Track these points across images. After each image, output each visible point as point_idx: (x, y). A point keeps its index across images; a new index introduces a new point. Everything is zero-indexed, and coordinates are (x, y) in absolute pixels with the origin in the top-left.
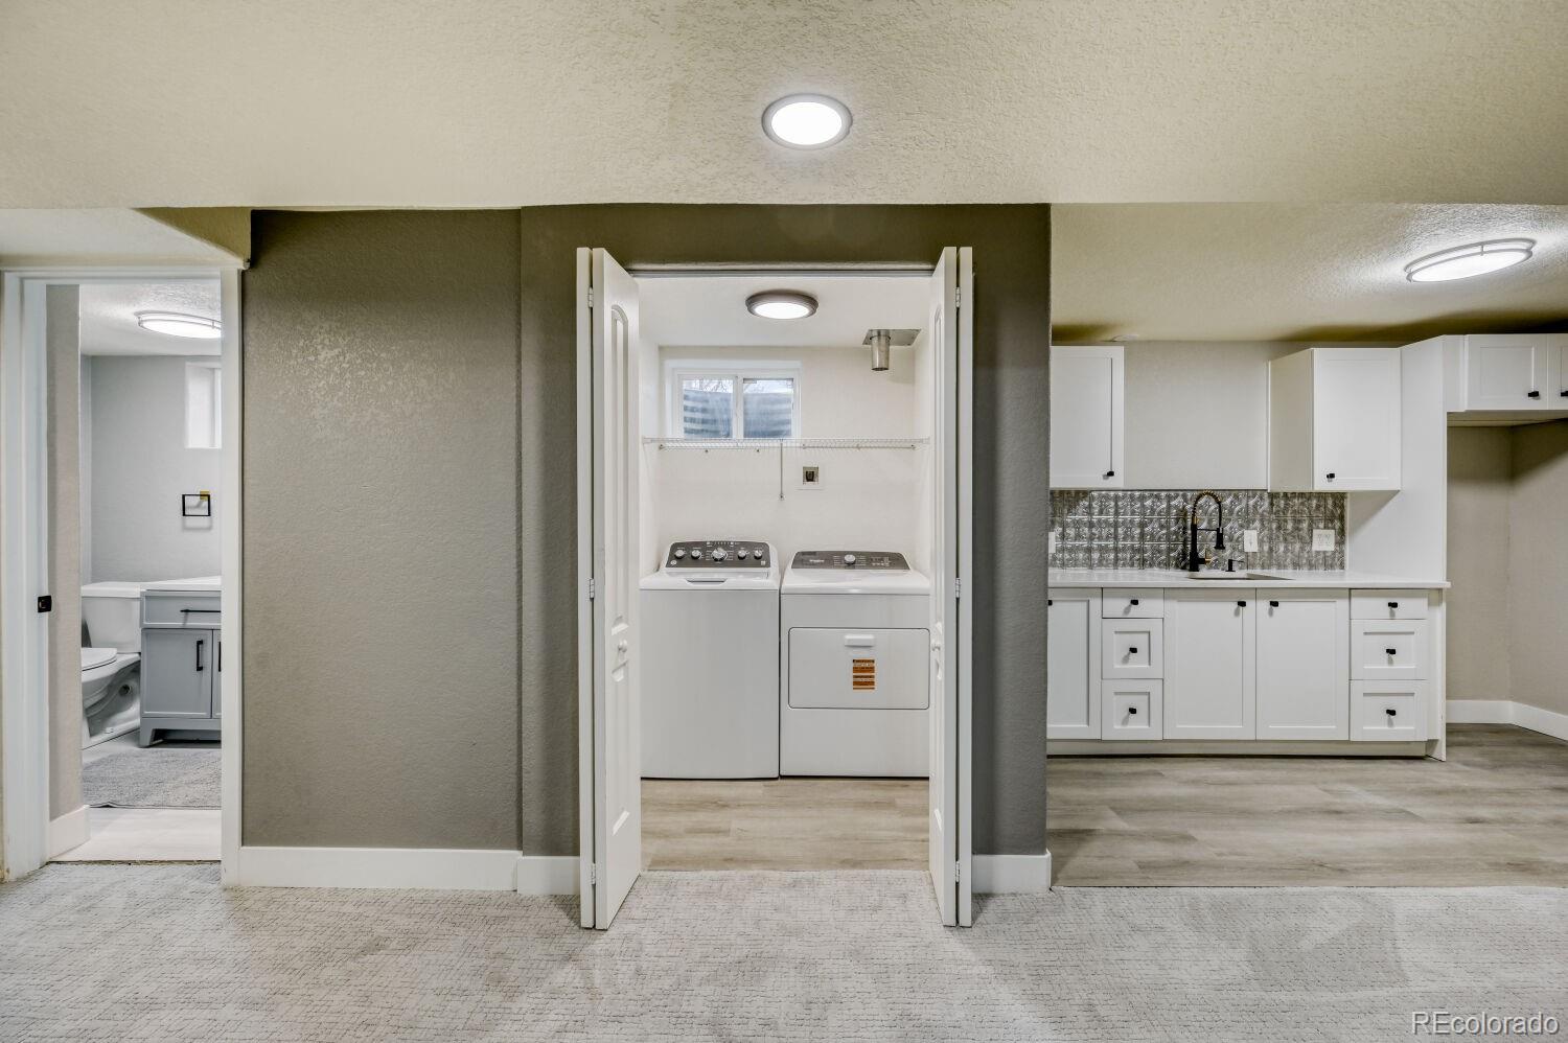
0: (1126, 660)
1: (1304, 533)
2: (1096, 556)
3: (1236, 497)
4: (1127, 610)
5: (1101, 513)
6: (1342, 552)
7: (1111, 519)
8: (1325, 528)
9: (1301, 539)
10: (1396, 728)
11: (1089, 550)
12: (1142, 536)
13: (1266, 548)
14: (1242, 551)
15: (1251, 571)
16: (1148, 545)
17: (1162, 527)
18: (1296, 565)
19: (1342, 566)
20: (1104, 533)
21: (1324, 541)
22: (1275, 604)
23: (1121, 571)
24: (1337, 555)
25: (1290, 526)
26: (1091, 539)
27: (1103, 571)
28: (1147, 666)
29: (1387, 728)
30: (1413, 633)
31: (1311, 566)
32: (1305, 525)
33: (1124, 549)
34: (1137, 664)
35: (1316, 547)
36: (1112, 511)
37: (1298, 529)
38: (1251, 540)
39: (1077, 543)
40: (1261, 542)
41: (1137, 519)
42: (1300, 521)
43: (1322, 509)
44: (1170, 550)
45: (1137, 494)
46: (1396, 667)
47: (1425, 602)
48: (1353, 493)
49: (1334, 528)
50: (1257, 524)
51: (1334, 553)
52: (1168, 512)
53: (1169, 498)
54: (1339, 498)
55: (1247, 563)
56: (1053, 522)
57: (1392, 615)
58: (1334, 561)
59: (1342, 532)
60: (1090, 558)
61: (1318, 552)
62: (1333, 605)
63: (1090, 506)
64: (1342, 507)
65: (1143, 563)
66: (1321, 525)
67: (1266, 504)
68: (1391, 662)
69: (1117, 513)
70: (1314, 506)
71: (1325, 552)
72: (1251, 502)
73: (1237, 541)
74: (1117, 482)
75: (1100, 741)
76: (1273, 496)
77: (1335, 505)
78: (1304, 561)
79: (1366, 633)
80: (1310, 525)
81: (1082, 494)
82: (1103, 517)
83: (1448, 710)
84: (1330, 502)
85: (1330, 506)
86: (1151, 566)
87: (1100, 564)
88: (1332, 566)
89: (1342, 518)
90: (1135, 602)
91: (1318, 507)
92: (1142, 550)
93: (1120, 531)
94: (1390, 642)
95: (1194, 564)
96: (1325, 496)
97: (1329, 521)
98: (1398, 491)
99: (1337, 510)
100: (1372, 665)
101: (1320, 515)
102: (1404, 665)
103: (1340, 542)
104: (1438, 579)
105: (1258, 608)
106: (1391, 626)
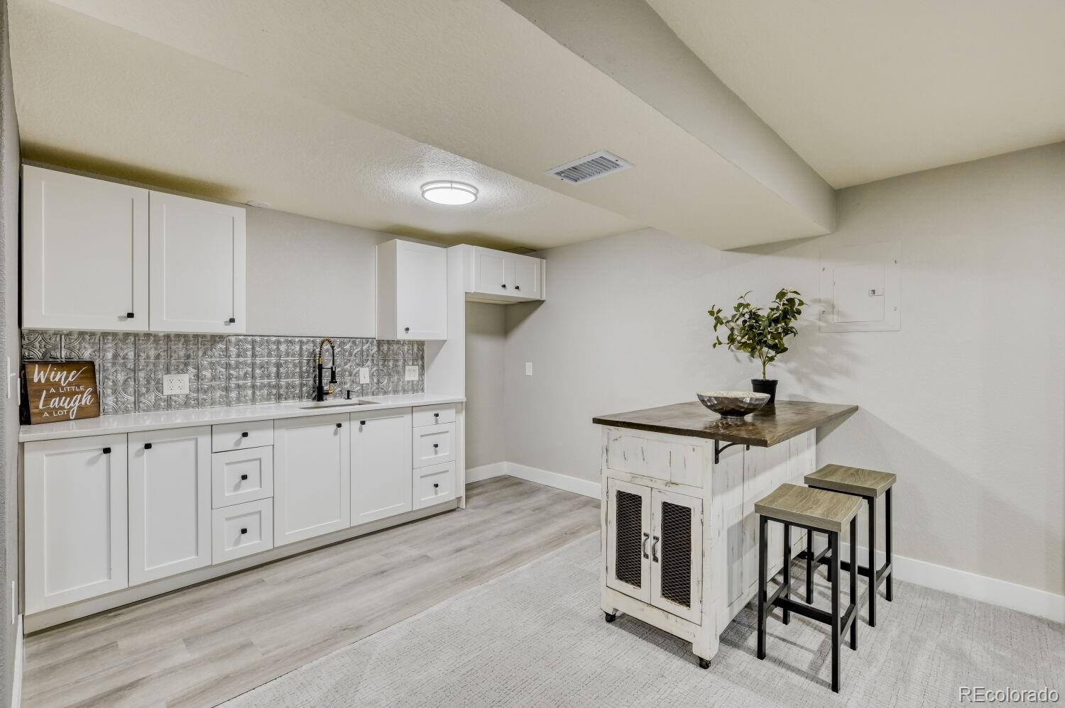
0: (237, 487)
1: (400, 369)
2: (233, 395)
3: (354, 343)
4: (238, 443)
5: (238, 356)
6: (423, 380)
7: (249, 360)
8: (413, 365)
9: (398, 372)
10: (439, 495)
11: (227, 389)
12: (278, 375)
13: (375, 380)
14: (358, 384)
15: (361, 399)
16: (283, 382)
17: (295, 366)
18: (396, 392)
19: (423, 390)
20: (242, 373)
21: (411, 374)
22: (363, 423)
23: (258, 406)
24: (420, 383)
25: (391, 364)
26: (229, 378)
27: (242, 407)
28: (258, 488)
29: (434, 496)
30: (448, 432)
31: (405, 391)
32: (400, 363)
33: (262, 387)
34: (249, 488)
35: (407, 378)
36: (249, 353)
37: (396, 366)
38: (364, 375)
39: (214, 383)
40: (372, 376)
41: (274, 360)
42: (397, 361)
43: (411, 351)
44: (302, 385)
45: (274, 339)
46: (439, 455)
47: (453, 411)
48: (428, 341)
49: (418, 365)
50: (369, 363)
51: (418, 382)
52: (301, 355)
53: (301, 343)
54: (421, 344)
55: (363, 392)
56: (186, 365)
57: (437, 422)
58: (417, 387)
59: (423, 367)
60: (227, 397)
61: (408, 382)
62: (401, 419)
63: (227, 349)
64: (423, 350)
65: (279, 397)
66: (411, 363)
67: (375, 349)
68: (436, 453)
69: (254, 355)
70: (406, 350)
71: (412, 381)
72: (365, 347)
73: (355, 376)
74: (240, 328)
75: (211, 566)
76: (380, 343)
77: (418, 349)
78: (400, 388)
79: (422, 436)
80: (404, 363)
81: (215, 339)
82: (241, 359)
83: (467, 476)
84: (415, 347)
85: (415, 350)
86: (286, 399)
87: (238, 400)
88: (417, 391)
89: (423, 358)
90: (245, 435)
91: (408, 350)
92: (278, 386)
93: (258, 371)
94: (435, 440)
95: (320, 394)
96: (411, 343)
97: (415, 360)
98: (446, 341)
99: (420, 352)
100: (426, 456)
101: (409, 356)
102: (443, 453)
103: (422, 374)
104: (460, 396)
105: (351, 427)
106: (436, 429)
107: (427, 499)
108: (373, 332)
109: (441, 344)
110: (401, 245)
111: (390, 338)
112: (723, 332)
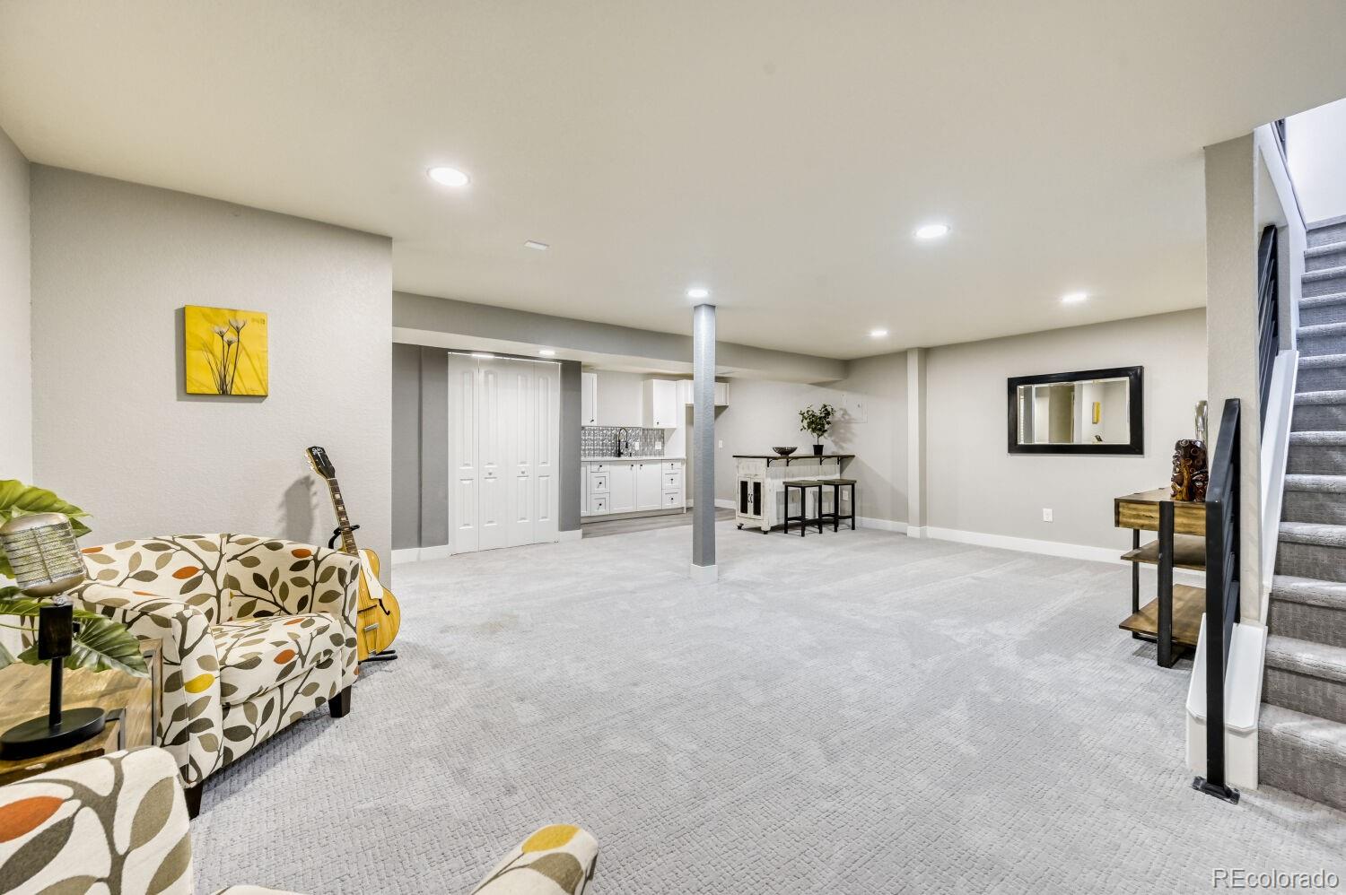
0: (598, 487)
1: (653, 443)
2: (587, 452)
3: (632, 430)
4: (598, 469)
6: (664, 449)
7: (592, 438)
8: (659, 441)
9: (652, 445)
10: (674, 504)
12: (603, 446)
13: (642, 448)
14: (634, 450)
16: (605, 447)
17: (609, 440)
18: (651, 455)
19: (664, 452)
20: (590, 443)
21: (658, 446)
22: (642, 465)
25: (649, 440)
28: (604, 488)
29: (672, 504)
30: (677, 472)
31: (656, 453)
33: (597, 449)
34: (602, 488)
35: (656, 448)
37: (651, 441)
38: (637, 446)
40: (640, 446)
41: (601, 438)
42: (651, 439)
43: (658, 434)
44: (611, 449)
45: (601, 428)
46: (674, 484)
47: (680, 463)
48: (667, 429)
49: (661, 441)
50: (638, 440)
52: (611, 435)
53: (611, 430)
54: (663, 430)
55: (635, 454)
57: (672, 468)
58: (662, 451)
59: (663, 442)
61: (657, 450)
62: (655, 466)
64: (664, 434)
65: (603, 454)
66: (657, 440)
67: (641, 432)
68: (672, 483)
69: (594, 436)
70: (656, 433)
71: (659, 449)
72: (636, 432)
73: (633, 446)
74: (595, 424)
75: (590, 517)
76: (643, 430)
78: (653, 451)
79: (666, 474)
80: (654, 440)
84: (661, 432)
86: (606, 455)
88: (662, 453)
89: (664, 438)
90: (601, 467)
92: (602, 449)
93: (595, 442)
94: (672, 476)
95: (619, 454)
96: (658, 430)
97: (660, 439)
98: (675, 429)
99: (662, 435)
100: (668, 484)
101: (657, 437)
102: (676, 483)
103: (663, 446)
104: (683, 456)
105: (637, 467)
106: (672, 471)
107: (668, 505)
108: (640, 425)
109: (674, 430)
110: (655, 382)
111: (650, 427)
112: (805, 422)
